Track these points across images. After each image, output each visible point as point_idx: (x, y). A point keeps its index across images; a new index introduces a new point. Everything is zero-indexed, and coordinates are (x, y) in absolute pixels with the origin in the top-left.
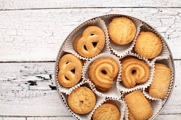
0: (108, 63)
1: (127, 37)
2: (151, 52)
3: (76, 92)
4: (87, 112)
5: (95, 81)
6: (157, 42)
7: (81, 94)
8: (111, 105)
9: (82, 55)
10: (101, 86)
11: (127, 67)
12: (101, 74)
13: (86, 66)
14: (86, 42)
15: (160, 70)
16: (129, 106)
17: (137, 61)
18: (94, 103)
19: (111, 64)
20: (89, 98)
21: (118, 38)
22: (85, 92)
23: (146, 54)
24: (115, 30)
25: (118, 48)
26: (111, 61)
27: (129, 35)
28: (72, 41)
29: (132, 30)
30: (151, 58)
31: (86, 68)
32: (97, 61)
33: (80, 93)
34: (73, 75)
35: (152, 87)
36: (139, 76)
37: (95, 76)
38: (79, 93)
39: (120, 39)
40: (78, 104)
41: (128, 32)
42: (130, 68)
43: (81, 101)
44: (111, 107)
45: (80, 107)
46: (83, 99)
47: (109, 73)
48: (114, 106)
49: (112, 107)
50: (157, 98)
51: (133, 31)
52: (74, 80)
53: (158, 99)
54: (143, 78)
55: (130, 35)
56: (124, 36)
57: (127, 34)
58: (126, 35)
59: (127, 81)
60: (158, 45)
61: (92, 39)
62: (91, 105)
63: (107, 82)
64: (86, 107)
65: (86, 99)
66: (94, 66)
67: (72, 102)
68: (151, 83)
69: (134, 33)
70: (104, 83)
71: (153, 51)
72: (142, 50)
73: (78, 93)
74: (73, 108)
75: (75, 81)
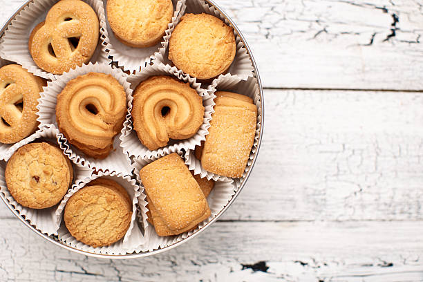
0: (100, 86)
1: (148, 25)
2: (206, 61)
3: (23, 155)
4: (48, 203)
5: (69, 130)
6: (222, 39)
7: (35, 159)
8: (107, 189)
9: (43, 68)
10: (82, 142)
11: (149, 97)
12: (85, 114)
13: (48, 92)
14: (51, 37)
15: (228, 108)
16: (149, 194)
17: (172, 83)
18: (66, 184)
19: (106, 88)
20: (54, 169)
21: (127, 28)
22: (44, 156)
23: (193, 66)
24: (121, 7)
25: (133, 53)
26: (106, 83)
27: (154, 20)
28: (26, 37)
29: (161, 7)
30: (206, 77)
31: (47, 97)
32: (74, 80)
33: (33, 157)
34: (17, 115)
35: (207, 147)
36: (176, 121)
37: (69, 117)
38: (30, 157)
39: (132, 30)
40: (26, 185)
41: (151, 13)
42: (157, 102)
43: (34, 177)
44: (107, 195)
45: (32, 191)
46: (39, 172)
47: (102, 112)
48: (113, 192)
49: (109, 194)
50: (221, 177)
51: (163, 11)
52: (19, 126)
53: (223, 180)
54: (184, 126)
55: (157, 19)
56: (140, 23)
57: (149, 19)
58: (146, 21)
59: (147, 131)
60: (225, 45)
61: (66, 29)
62: (58, 186)
63: (97, 131)
64: (47, 192)
65: (46, 173)
66: (67, 94)
67: (13, 178)
68: (204, 139)
69: (165, 16)
70: (89, 135)
71: (212, 60)
72: (184, 57)
73: (28, 157)
74: (15, 194)
75: (21, 129)
